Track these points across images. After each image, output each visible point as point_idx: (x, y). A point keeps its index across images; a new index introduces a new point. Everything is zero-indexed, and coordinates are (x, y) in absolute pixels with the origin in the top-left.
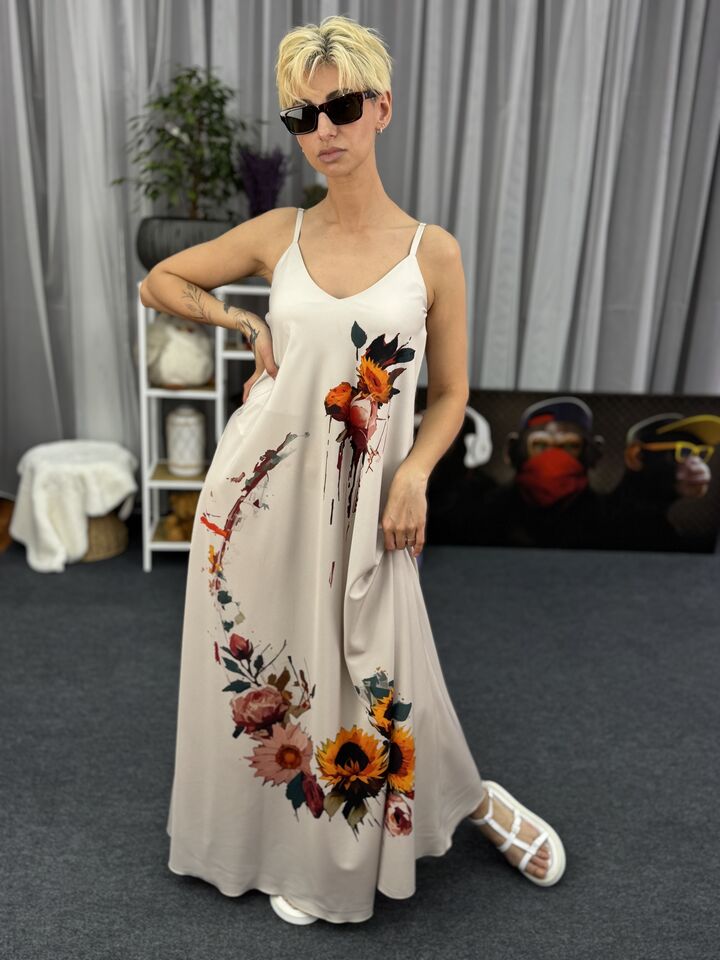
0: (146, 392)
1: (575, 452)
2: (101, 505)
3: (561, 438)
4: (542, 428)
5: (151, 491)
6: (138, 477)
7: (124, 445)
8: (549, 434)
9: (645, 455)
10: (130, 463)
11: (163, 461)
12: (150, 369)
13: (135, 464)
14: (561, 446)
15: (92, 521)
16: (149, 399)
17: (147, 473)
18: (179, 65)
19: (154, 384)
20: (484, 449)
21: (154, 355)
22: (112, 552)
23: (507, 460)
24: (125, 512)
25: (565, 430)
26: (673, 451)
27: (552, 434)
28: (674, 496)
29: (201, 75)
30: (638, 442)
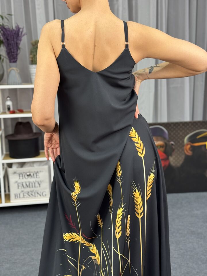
26: (205, 146)
30: (189, 143)
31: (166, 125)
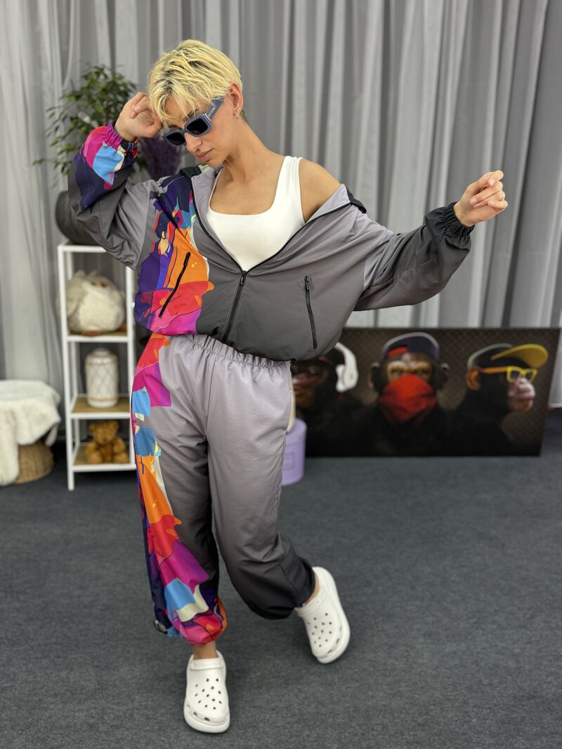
0: (66, 338)
1: (425, 377)
2: (29, 435)
3: (414, 365)
4: (399, 359)
5: (73, 421)
6: (61, 409)
7: (48, 383)
8: (405, 362)
9: (483, 378)
10: (54, 398)
11: (82, 395)
12: (69, 319)
13: (58, 398)
14: (414, 372)
15: (22, 448)
16: (69, 344)
17: (69, 406)
18: (88, 64)
19: (73, 332)
20: (351, 376)
21: (73, 307)
22: (41, 475)
23: (371, 385)
24: (51, 440)
25: (417, 359)
26: (505, 374)
27: (406, 362)
28: (506, 410)
29: (107, 72)
30: (476, 367)
31: (437, 332)
